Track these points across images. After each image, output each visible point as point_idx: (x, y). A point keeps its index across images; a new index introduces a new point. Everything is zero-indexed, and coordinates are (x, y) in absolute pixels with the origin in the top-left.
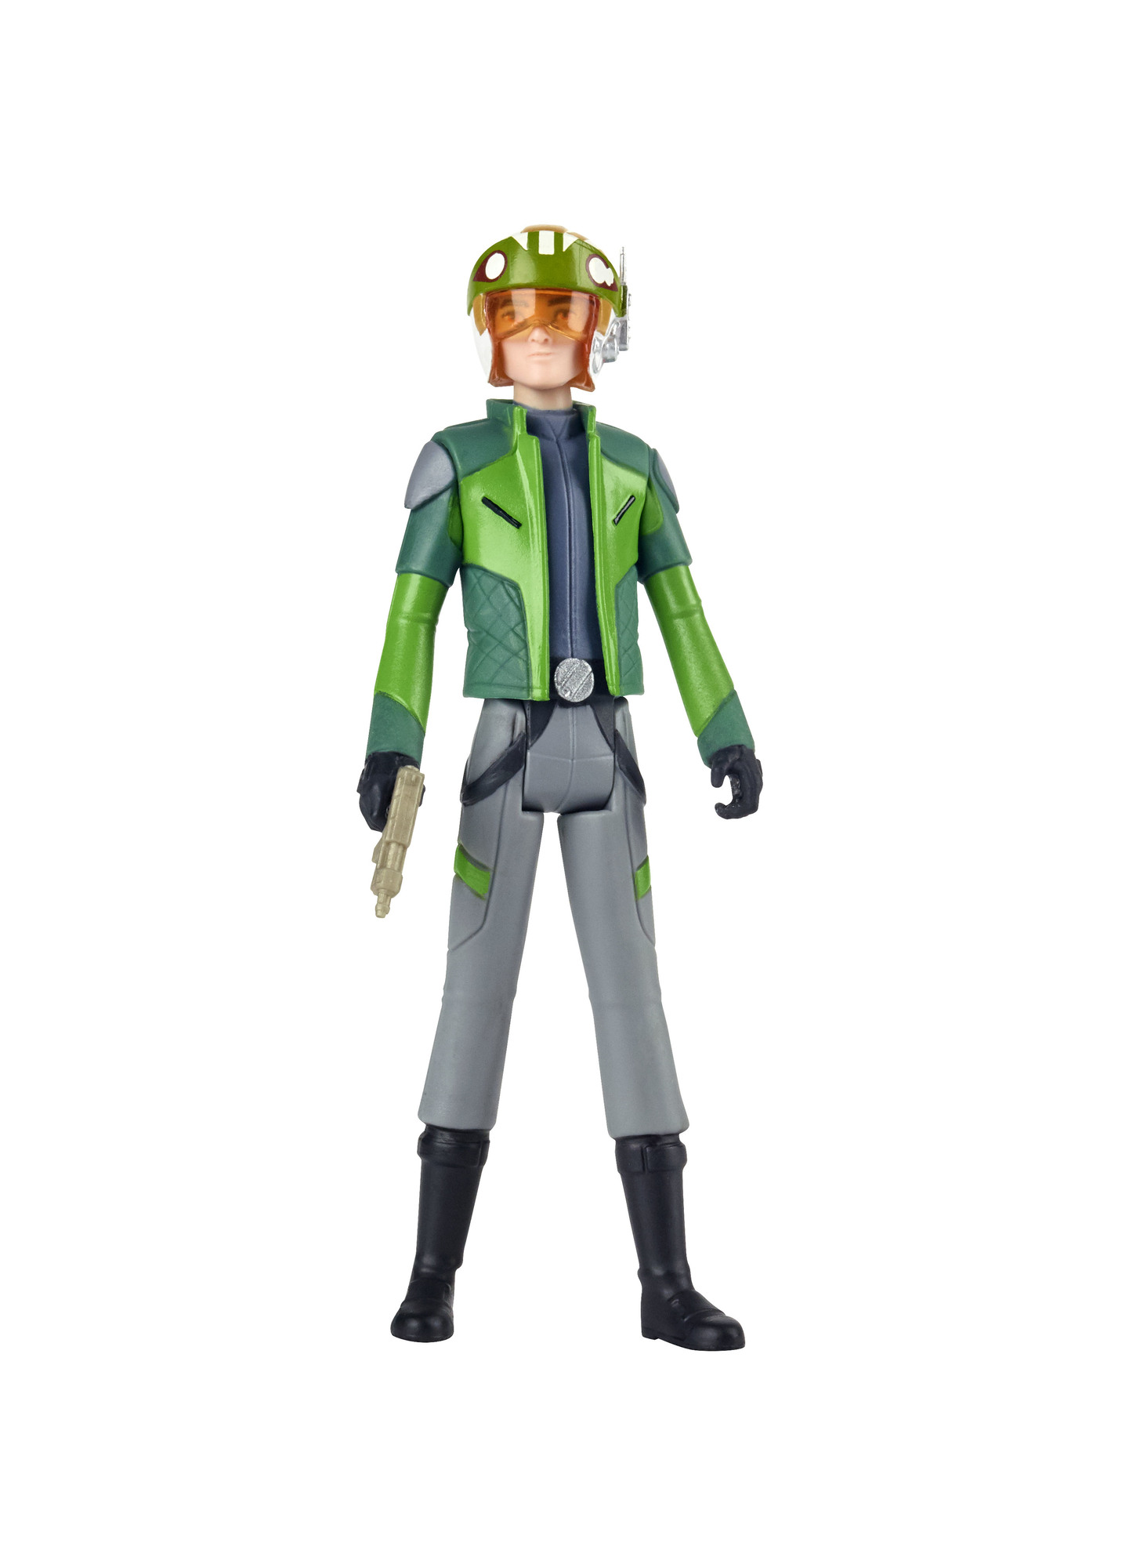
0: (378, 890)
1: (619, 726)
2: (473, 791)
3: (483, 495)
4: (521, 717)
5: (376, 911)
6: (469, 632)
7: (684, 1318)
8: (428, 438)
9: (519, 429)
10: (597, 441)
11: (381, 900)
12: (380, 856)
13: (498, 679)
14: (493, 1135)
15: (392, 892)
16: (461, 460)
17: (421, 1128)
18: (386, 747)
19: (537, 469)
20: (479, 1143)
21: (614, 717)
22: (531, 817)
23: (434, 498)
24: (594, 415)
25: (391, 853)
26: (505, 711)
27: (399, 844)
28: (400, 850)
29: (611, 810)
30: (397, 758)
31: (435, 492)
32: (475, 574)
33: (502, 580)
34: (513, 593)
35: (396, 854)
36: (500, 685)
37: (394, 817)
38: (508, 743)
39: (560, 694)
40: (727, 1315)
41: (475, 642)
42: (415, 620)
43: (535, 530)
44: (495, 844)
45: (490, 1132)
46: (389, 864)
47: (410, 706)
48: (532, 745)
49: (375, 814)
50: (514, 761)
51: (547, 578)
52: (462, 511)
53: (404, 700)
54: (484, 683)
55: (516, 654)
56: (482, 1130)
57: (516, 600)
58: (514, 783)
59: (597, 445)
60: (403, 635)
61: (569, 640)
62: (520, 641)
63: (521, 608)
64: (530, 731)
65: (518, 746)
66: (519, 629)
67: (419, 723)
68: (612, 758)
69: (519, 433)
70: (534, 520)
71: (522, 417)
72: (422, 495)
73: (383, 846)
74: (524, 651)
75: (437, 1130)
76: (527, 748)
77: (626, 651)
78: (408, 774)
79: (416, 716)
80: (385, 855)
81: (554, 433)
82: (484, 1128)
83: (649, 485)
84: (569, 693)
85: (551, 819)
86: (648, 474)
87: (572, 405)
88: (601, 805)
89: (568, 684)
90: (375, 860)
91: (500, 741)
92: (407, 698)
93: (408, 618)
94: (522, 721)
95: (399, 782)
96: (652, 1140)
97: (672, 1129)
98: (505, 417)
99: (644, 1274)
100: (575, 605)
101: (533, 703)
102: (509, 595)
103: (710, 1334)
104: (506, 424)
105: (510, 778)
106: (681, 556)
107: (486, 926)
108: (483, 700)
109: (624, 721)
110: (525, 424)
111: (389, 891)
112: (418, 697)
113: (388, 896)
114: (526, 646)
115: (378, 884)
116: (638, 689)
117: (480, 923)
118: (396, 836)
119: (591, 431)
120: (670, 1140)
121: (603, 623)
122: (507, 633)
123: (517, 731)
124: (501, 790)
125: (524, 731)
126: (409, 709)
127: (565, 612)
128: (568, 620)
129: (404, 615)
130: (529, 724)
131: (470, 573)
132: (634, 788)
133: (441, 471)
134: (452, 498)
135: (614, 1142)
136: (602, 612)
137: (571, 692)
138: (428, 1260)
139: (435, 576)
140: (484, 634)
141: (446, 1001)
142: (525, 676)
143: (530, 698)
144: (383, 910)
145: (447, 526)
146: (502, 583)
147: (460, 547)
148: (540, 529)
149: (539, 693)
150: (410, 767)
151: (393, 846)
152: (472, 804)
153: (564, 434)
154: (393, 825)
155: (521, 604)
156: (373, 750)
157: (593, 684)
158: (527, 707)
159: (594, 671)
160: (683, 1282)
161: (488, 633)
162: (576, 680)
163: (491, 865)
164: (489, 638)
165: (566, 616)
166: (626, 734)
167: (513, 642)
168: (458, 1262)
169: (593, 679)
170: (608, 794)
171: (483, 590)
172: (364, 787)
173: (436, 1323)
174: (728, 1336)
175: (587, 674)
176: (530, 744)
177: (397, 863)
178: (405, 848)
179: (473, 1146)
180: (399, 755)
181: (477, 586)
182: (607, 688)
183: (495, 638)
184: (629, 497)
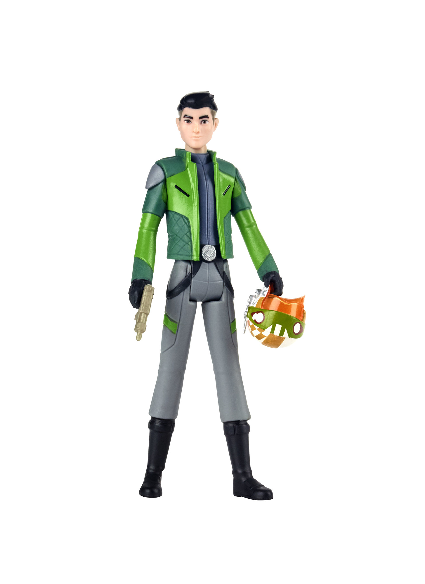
0: (137, 330)
1: (225, 270)
2: (171, 294)
3: (175, 184)
4: (189, 267)
5: (137, 338)
6: (169, 235)
7: (250, 488)
8: (154, 163)
9: (188, 160)
10: (217, 165)
11: (139, 334)
12: (138, 318)
13: (180, 253)
14: (177, 421)
15: (143, 331)
16: (167, 172)
17: (150, 418)
18: (139, 277)
19: (195, 175)
20: (172, 424)
21: (223, 266)
22: (192, 303)
23: (157, 185)
24: (216, 155)
25: (142, 317)
26: (183, 264)
27: (145, 313)
28: (146, 315)
29: (222, 301)
30: (144, 281)
31: (157, 183)
32: (172, 214)
33: (182, 216)
34: (186, 221)
35: (144, 317)
36: (181, 255)
37: (143, 304)
38: (185, 276)
39: (204, 258)
40: (266, 487)
41: (172, 239)
42: (149, 230)
43: (195, 198)
44: (179, 314)
45: (176, 420)
46: (141, 321)
47: (148, 262)
48: (194, 277)
49: (136, 302)
50: (186, 283)
51: (199, 215)
52: (167, 190)
53: (146, 260)
54: (175, 254)
55: (187, 244)
56: (172, 419)
57: (187, 224)
58: (187, 291)
59: (217, 166)
60: (144, 236)
61: (207, 238)
62: (189, 239)
63: (189, 226)
64: (193, 272)
65: (188, 277)
66: (188, 234)
67: (152, 269)
68: (222, 281)
69: (189, 162)
70: (194, 194)
71: (189, 155)
72: (152, 184)
73: (139, 314)
74: (190, 242)
75: (156, 419)
76: (192, 278)
77: (228, 242)
78: (148, 288)
79: (150, 266)
80: (140, 318)
81: (201, 161)
82: (173, 418)
83: (236, 180)
84: (207, 258)
85: (199, 304)
86: (235, 177)
87: (207, 151)
88: (218, 299)
89: (207, 255)
90: (136, 319)
91: (181, 275)
92: (147, 259)
93: (147, 230)
94: (190, 268)
95: (145, 290)
96: (237, 422)
97: (245, 419)
98: (183, 155)
99: (235, 472)
100: (209, 225)
101: (194, 262)
102: (185, 221)
103: (260, 494)
104: (183, 158)
105: (185, 289)
106: (247, 205)
107: (175, 344)
108: (175, 260)
109: (227, 268)
110: (191, 158)
111: (142, 331)
112: (151, 259)
113: (141, 333)
114: (191, 241)
115: (137, 328)
116: (232, 256)
117: (173, 343)
118: (144, 310)
119: (215, 161)
120: (244, 423)
121: (220, 232)
122: (184, 235)
123: (188, 272)
124: (182, 293)
125: (190, 272)
126: (147, 262)
127: (206, 228)
128: (207, 230)
129: (145, 228)
130: (192, 269)
131: (170, 213)
132: (230, 292)
133: (159, 175)
134: (163, 185)
135: (223, 423)
136: (219, 228)
137: (208, 258)
138: (152, 467)
139: (157, 214)
140: (175, 236)
141: (160, 371)
142: (190, 252)
143: (192, 260)
144: (139, 338)
145: (161, 195)
146: (182, 217)
147: (166, 203)
148: (196, 197)
149: (196, 258)
150: (149, 285)
151: (143, 314)
152: (171, 299)
153: (205, 162)
154: (143, 306)
155: (189, 225)
156: (135, 278)
157: (216, 254)
158: (192, 263)
159: (216, 250)
160: (249, 475)
161: (177, 235)
162: (210, 253)
163: (178, 322)
164: (177, 237)
165: (206, 229)
166: (227, 273)
167: (186, 238)
168: (163, 468)
169: (216, 252)
170: (221, 294)
171: (175, 220)
172: (131, 292)
173: (156, 491)
174: (267, 495)
175: (214, 251)
176: (193, 276)
177: (144, 321)
178: (147, 315)
179: (169, 425)
180: (145, 280)
181: (173, 218)
182: (221, 256)
183: (179, 237)
184: (228, 185)
